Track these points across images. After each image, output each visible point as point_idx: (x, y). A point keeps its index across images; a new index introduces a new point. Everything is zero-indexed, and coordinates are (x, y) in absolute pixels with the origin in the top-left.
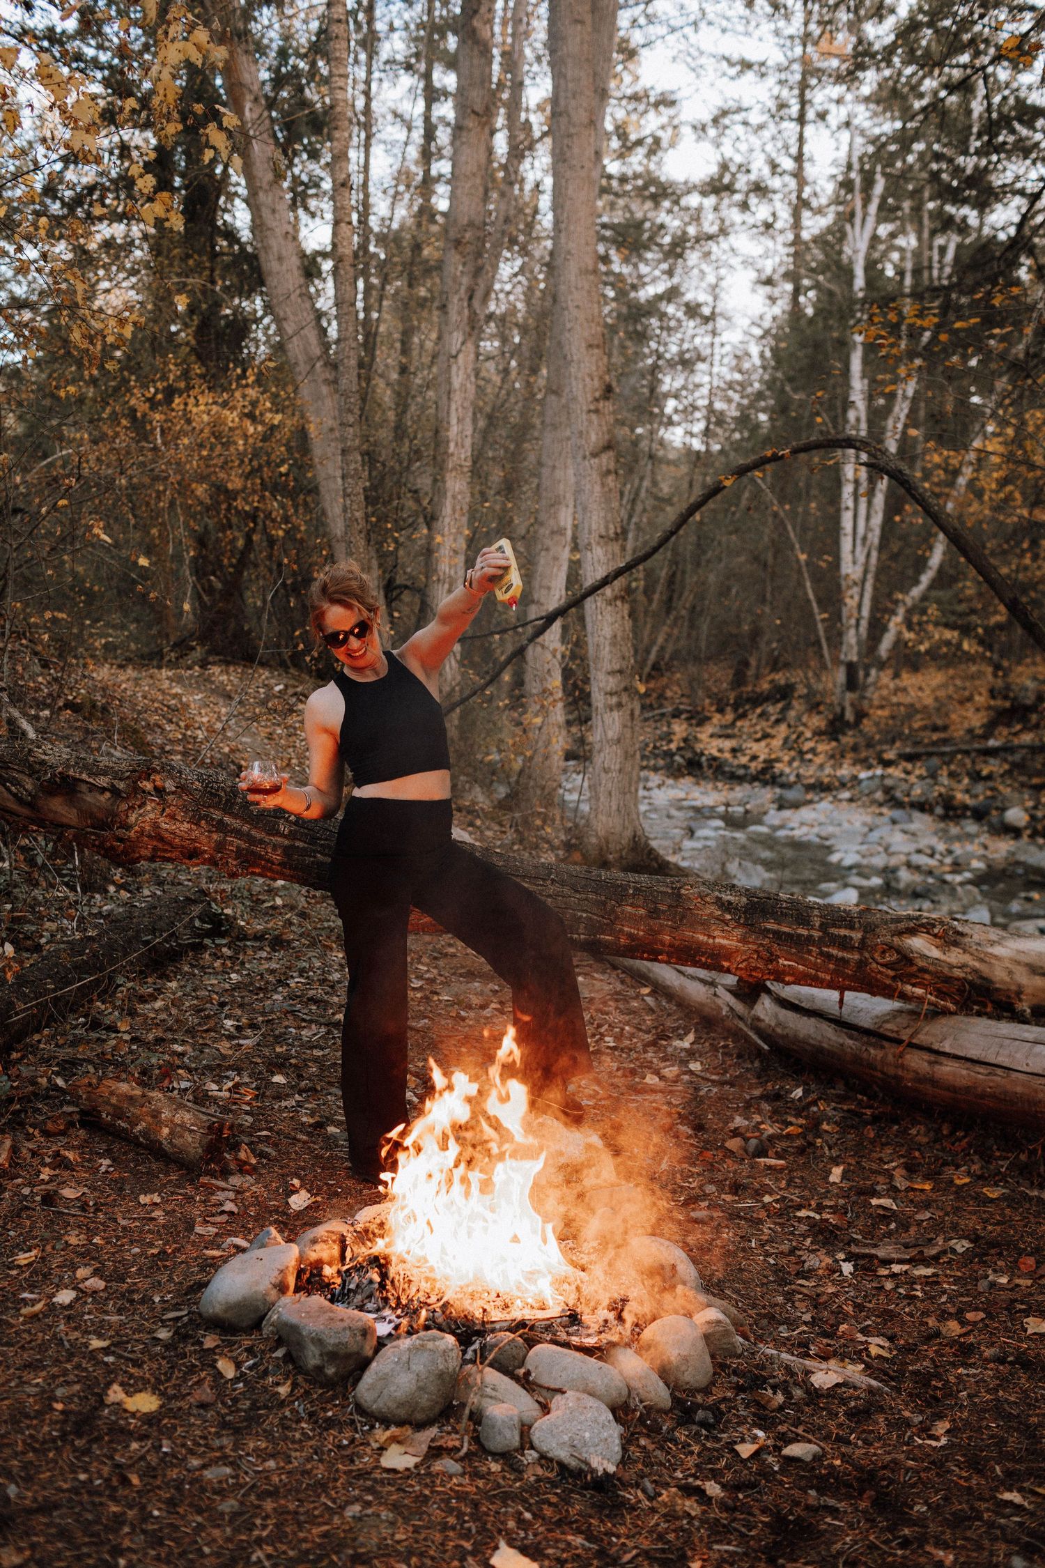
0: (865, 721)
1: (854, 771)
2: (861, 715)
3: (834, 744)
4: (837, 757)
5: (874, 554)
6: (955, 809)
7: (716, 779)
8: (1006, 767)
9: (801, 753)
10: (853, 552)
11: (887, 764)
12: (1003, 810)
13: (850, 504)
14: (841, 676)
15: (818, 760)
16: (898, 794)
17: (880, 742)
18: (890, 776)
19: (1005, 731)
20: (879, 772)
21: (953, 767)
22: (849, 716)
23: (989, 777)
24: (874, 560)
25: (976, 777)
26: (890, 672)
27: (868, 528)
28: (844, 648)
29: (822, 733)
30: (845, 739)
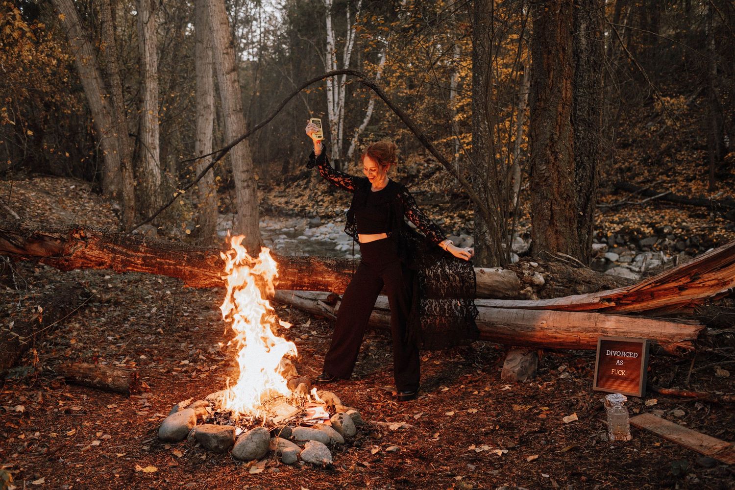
1: (342, 208)
3: (331, 197)
4: (333, 203)
5: (343, 110)
7: (280, 216)
9: (317, 202)
10: (333, 110)
13: (331, 88)
15: (325, 205)
24: (343, 113)
26: (353, 163)
27: (339, 99)
28: (333, 154)
29: (326, 192)
30: (336, 195)
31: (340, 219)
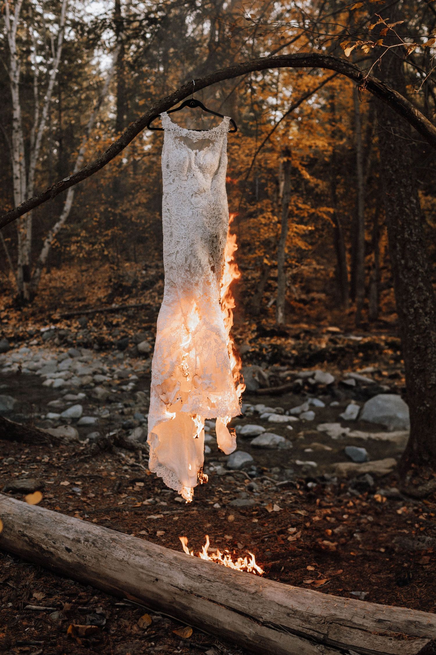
0: (36, 298)
1: (37, 326)
2: (33, 295)
3: (19, 313)
4: (24, 319)
6: (105, 345)
8: (125, 318)
11: (55, 322)
12: (136, 343)
14: (20, 273)
15: (13, 322)
16: (69, 339)
17: (49, 310)
18: (60, 329)
19: (120, 299)
20: (53, 327)
21: (95, 321)
22: (26, 295)
23: (118, 325)
25: (110, 325)
26: (45, 270)
27: (28, 190)
28: (20, 257)
29: (10, 307)
30: (25, 310)
31: (35, 342)
